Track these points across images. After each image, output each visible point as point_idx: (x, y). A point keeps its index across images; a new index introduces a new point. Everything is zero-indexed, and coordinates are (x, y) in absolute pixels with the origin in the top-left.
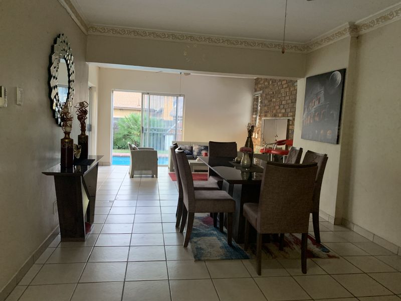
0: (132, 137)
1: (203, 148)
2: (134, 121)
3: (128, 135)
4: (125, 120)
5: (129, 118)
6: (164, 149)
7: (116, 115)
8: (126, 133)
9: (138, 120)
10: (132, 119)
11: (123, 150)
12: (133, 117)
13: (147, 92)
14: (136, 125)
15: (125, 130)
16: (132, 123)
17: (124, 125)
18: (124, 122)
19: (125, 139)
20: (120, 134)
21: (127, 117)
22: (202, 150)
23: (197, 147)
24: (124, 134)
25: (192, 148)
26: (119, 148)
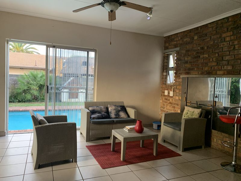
0: (32, 92)
1: (119, 109)
2: (33, 77)
3: (27, 90)
4: (25, 77)
5: (29, 75)
6: (60, 101)
7: (11, 72)
8: (26, 88)
9: (37, 76)
10: (31, 75)
11: (23, 104)
12: (32, 74)
13: (54, 44)
14: (35, 81)
15: (25, 85)
16: (31, 79)
17: (24, 81)
18: (24, 78)
19: (25, 94)
20: (20, 89)
21: (27, 74)
22: (119, 111)
23: (114, 107)
24: (24, 89)
25: (107, 108)
26: (19, 102)
